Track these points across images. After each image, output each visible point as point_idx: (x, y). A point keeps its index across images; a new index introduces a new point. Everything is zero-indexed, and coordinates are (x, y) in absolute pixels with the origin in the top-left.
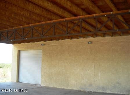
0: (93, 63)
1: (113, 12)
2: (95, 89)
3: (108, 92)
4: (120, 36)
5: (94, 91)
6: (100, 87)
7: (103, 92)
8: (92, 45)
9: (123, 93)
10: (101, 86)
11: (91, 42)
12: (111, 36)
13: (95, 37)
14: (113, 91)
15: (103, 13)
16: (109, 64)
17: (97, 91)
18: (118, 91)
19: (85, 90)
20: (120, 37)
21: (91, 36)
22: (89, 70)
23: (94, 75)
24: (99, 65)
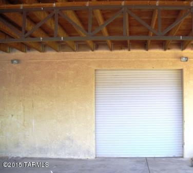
0: (21, 101)
1: (57, 3)
2: (25, 153)
3: (50, 157)
4: (74, 51)
5: (25, 156)
6: (35, 148)
7: (41, 157)
8: (19, 67)
9: (79, 156)
10: (37, 146)
11: (19, 61)
12: (57, 51)
13: (25, 52)
14: (59, 154)
15: (38, 4)
16: (51, 103)
17: (30, 156)
18: (69, 154)
19: (7, 155)
20: (72, 53)
21: (19, 50)
22: (12, 116)
23: (24, 125)
24: (33, 105)
